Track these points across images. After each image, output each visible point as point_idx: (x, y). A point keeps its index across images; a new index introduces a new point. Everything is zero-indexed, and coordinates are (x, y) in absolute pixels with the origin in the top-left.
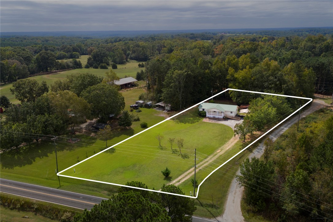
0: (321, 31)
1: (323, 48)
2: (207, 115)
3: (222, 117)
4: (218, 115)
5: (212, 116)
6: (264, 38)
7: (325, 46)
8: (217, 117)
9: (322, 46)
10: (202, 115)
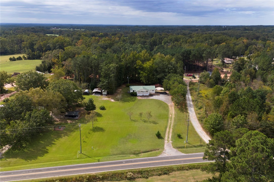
0: (128, 29)
1: (152, 42)
2: (138, 94)
3: (148, 94)
4: (145, 94)
5: (141, 95)
6: (101, 34)
7: (153, 41)
8: (145, 95)
9: (151, 41)
10: (134, 94)
